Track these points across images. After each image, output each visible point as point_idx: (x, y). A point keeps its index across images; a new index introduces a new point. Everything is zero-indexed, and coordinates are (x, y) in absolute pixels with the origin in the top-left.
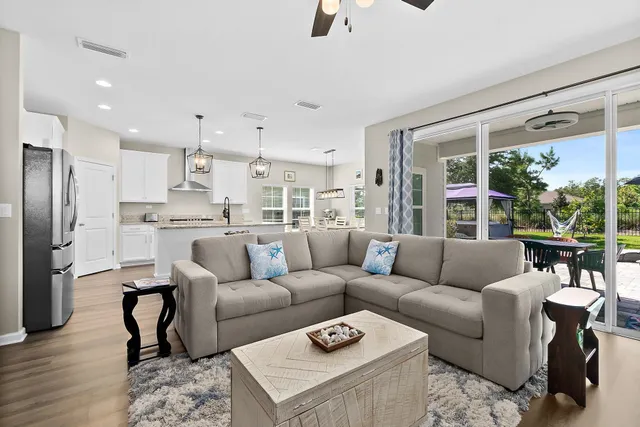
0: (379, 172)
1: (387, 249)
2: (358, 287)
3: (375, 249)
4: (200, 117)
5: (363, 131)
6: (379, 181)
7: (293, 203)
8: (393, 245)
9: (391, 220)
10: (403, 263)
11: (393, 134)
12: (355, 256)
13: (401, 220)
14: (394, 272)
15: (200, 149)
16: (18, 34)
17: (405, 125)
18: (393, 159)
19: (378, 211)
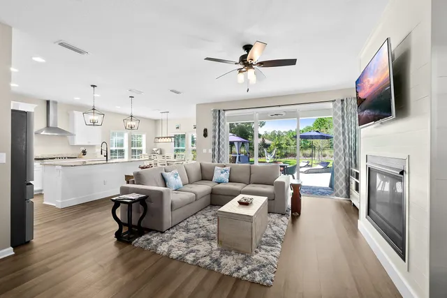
0: (206, 130)
1: (226, 171)
2: (219, 189)
3: (219, 171)
4: (94, 86)
5: (195, 106)
6: (205, 135)
7: (132, 144)
8: (228, 168)
9: (214, 156)
10: (234, 177)
11: (214, 111)
12: (207, 176)
13: (219, 156)
14: (230, 181)
15: (94, 109)
16: (11, 28)
17: (221, 108)
18: (215, 124)
19: (205, 151)
